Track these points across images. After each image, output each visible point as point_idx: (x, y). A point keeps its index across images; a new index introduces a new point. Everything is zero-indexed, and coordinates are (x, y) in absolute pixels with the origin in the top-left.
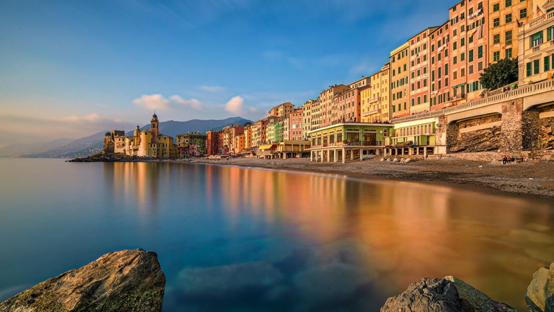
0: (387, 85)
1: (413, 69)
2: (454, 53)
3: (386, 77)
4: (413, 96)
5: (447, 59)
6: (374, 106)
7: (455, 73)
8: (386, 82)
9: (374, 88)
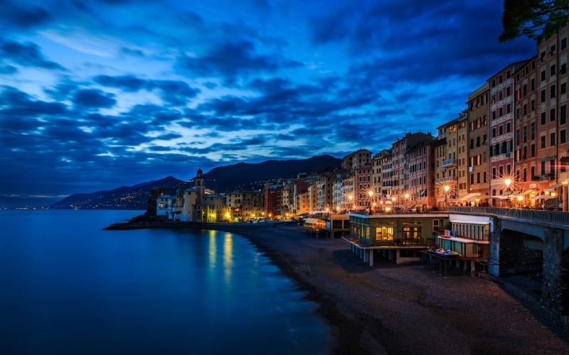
0: (464, 144)
1: (494, 123)
2: (543, 107)
3: (464, 132)
4: (494, 164)
5: (533, 114)
6: (450, 172)
7: (543, 138)
8: (463, 139)
9: (450, 146)
